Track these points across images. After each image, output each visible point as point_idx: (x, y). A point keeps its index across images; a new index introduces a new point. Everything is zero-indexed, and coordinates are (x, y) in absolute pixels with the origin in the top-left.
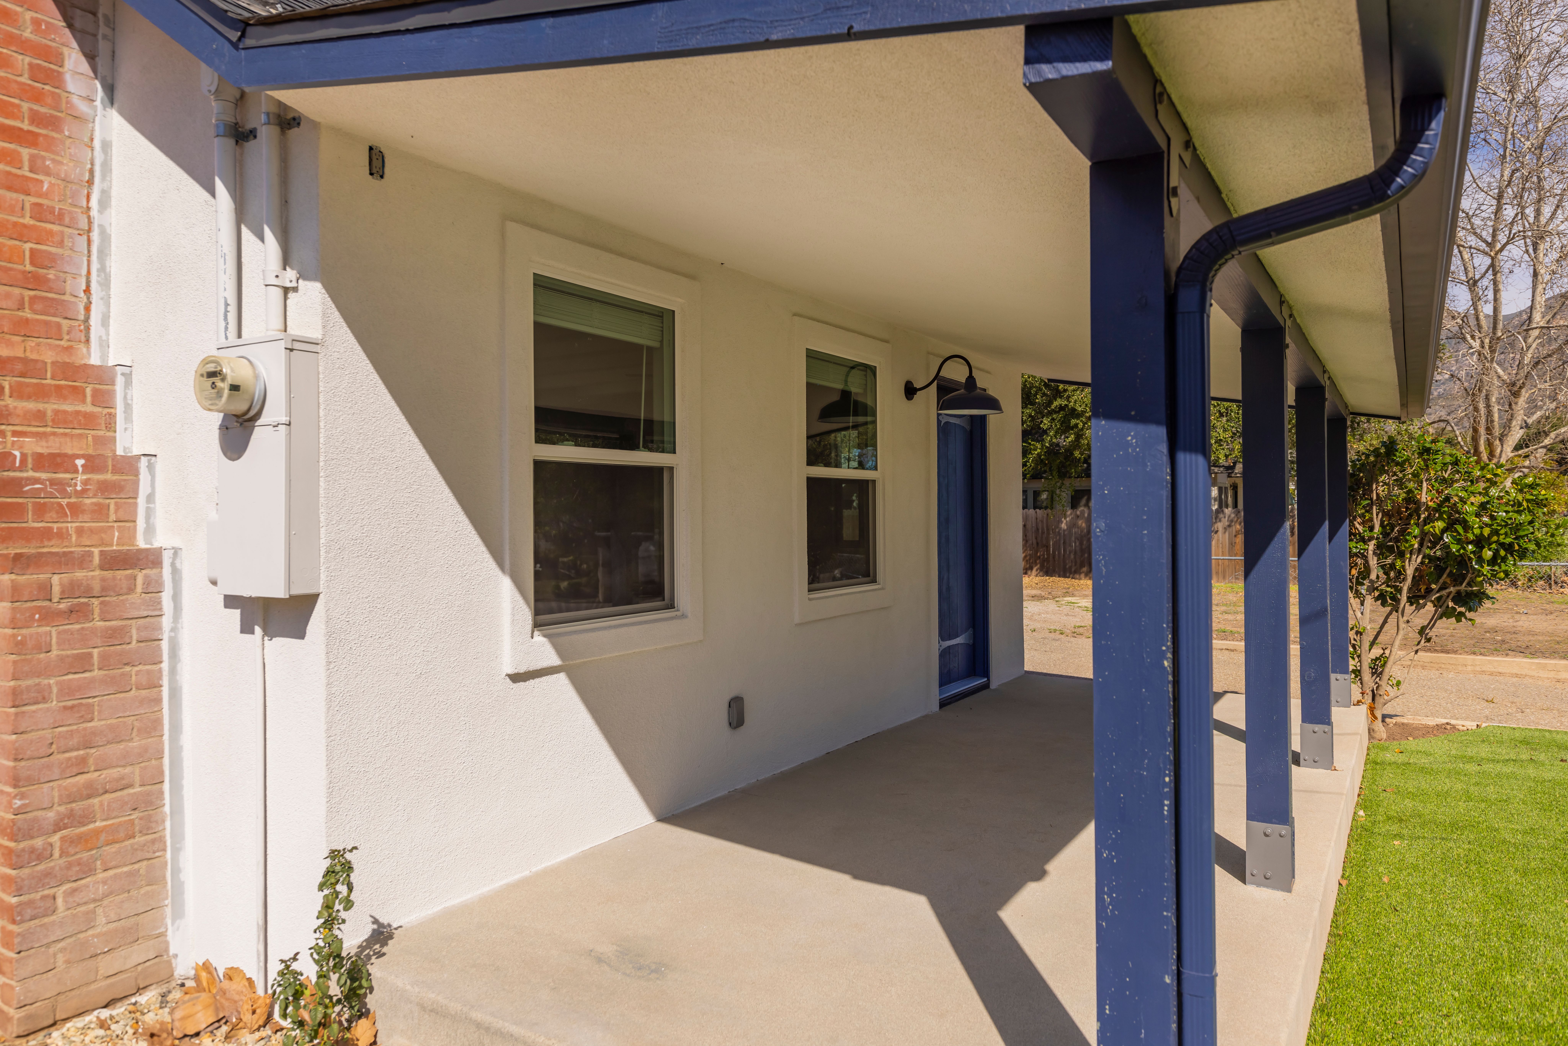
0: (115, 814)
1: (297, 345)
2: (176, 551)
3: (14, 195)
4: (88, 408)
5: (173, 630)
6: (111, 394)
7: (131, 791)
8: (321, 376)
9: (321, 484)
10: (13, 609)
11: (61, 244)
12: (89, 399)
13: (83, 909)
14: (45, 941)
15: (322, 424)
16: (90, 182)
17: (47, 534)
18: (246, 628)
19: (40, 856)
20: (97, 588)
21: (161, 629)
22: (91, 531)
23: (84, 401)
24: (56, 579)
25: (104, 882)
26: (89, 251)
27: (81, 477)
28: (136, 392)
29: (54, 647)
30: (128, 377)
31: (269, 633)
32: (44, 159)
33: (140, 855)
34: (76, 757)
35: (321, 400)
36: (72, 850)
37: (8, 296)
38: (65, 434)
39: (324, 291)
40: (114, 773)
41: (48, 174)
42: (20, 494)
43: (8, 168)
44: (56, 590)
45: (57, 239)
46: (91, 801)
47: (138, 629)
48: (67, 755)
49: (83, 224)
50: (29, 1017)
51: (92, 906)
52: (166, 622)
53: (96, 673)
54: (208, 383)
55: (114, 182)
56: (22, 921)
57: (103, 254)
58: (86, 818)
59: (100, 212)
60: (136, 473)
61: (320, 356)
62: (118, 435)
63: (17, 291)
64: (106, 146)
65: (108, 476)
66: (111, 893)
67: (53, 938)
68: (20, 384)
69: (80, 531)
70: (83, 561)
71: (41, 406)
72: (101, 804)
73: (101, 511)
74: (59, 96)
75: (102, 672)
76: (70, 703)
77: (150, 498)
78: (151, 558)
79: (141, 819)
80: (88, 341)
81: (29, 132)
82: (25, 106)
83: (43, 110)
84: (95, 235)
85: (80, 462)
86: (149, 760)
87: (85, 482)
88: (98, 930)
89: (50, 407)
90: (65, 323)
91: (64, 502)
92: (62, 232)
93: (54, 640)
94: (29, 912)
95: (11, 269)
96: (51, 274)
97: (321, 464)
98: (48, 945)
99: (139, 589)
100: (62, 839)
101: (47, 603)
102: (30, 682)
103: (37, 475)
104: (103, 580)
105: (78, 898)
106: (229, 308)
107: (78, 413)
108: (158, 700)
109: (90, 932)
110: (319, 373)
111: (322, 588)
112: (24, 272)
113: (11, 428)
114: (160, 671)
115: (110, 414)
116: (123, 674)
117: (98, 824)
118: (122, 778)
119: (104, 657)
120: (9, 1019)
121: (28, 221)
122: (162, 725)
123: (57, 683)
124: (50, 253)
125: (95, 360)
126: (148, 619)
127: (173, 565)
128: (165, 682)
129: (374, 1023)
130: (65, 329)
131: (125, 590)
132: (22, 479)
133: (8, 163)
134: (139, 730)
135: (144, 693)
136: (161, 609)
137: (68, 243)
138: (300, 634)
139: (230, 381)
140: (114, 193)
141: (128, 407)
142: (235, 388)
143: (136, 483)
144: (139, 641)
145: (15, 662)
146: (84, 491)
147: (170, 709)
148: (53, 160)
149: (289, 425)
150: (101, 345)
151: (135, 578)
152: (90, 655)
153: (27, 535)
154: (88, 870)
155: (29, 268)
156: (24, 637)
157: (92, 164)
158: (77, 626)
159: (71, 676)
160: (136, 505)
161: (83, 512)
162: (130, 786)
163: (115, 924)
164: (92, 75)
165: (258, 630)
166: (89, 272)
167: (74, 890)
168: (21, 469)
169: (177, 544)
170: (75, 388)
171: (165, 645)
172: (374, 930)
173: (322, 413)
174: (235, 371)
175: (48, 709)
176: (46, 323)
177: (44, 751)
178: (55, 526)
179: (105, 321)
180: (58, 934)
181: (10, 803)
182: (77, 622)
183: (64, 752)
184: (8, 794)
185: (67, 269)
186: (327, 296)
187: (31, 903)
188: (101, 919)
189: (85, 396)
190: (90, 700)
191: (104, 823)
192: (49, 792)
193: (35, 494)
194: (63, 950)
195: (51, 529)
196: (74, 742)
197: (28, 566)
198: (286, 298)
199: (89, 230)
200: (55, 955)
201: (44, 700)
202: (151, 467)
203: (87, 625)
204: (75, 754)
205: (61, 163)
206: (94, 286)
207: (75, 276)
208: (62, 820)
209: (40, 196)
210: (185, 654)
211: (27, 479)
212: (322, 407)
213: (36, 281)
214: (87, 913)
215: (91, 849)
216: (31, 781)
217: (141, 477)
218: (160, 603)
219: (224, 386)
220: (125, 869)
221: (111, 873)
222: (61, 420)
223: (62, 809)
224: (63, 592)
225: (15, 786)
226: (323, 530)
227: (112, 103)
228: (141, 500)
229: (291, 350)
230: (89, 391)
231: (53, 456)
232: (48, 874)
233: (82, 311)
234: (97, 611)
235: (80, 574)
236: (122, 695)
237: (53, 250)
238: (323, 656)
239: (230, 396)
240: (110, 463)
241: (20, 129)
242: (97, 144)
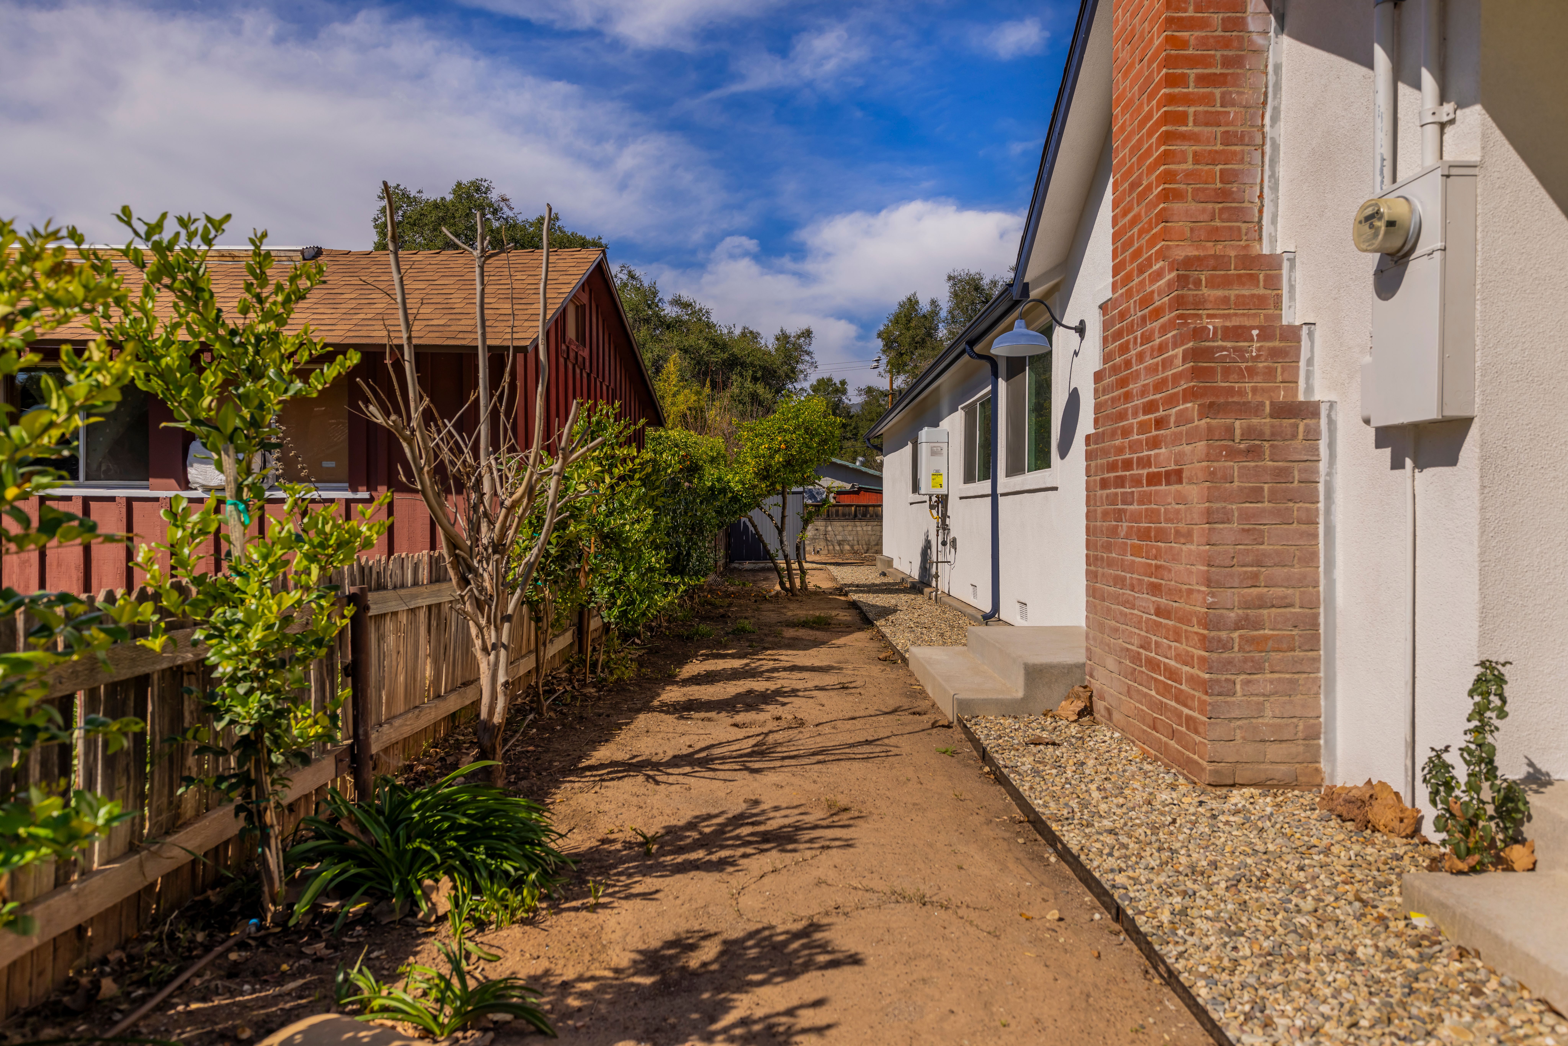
0: (1280, 626)
1: (1454, 171)
2: (1332, 404)
3: (1210, 129)
4: (1261, 291)
5: (1329, 474)
6: (1279, 277)
7: (1293, 610)
8: (1479, 199)
9: (1478, 307)
10: (1208, 445)
11: (1242, 161)
12: (1262, 284)
13: (1255, 699)
14: (1228, 716)
15: (1479, 247)
16: (1265, 103)
17: (1230, 391)
18: (1397, 464)
19: (1226, 646)
20: (1267, 431)
21: (1318, 472)
22: (1263, 390)
23: (1258, 286)
24: (1237, 424)
25: (1271, 682)
26: (1263, 162)
27: (1256, 345)
28: (1298, 274)
29: (1236, 479)
30: (1292, 261)
31: (1420, 465)
32: (1231, 93)
33: (1299, 668)
34: (1251, 572)
35: (1479, 222)
36: (1247, 648)
37: (1204, 210)
38: (1244, 315)
39: (1484, 112)
40: (1280, 591)
41: (1233, 105)
42: (1212, 360)
43: (1206, 109)
44: (1238, 432)
45: (1239, 157)
46: (1261, 611)
47: (1299, 471)
48: (1244, 569)
49: (1259, 141)
50: (1216, 772)
51: (1262, 699)
52: (1323, 466)
53: (1266, 504)
54: (1366, 227)
55: (1283, 98)
56: (1212, 695)
57: (1274, 162)
58: (1257, 625)
59: (1272, 126)
60: (1299, 341)
61: (1479, 178)
62: (1283, 312)
63: (1210, 206)
64: (1278, 68)
65: (1277, 344)
66: (1276, 693)
67: (1233, 715)
68: (1212, 276)
69: (1254, 390)
70: (1257, 410)
71: (1226, 293)
72: (1269, 616)
73: (1270, 373)
74: (1243, 37)
75: (1271, 505)
76: (1247, 527)
77: (1310, 362)
78: (1311, 409)
79: (1300, 636)
80: (1260, 239)
81: (1221, 74)
82: (1218, 54)
83: (1231, 53)
84: (1268, 148)
85: (1255, 332)
86: (1307, 587)
87: (1259, 349)
88: (1266, 721)
89: (1232, 293)
90: (1244, 226)
91: (1243, 365)
92: (1243, 151)
93: (1236, 474)
94: (1217, 689)
95: (1207, 189)
96: (1234, 188)
97: (1478, 287)
98: (1230, 720)
99: (1301, 436)
100: (1240, 636)
101: (1230, 443)
102: (1218, 505)
103: (1224, 344)
104: (1272, 426)
105: (1252, 689)
106: (1385, 163)
107: (1253, 296)
108: (1315, 536)
109: (1260, 720)
110: (1476, 196)
111: (1476, 411)
112: (1215, 189)
113: (1206, 312)
114: (1317, 509)
115: (1277, 295)
116: (1287, 509)
117: (1266, 631)
118: (1285, 597)
119: (1272, 492)
120: (1203, 769)
121: (1219, 147)
122: (1318, 558)
123: (1238, 509)
124: (1234, 170)
125: (1266, 251)
126: (1307, 463)
127: (1329, 416)
128: (1321, 520)
129: (1533, 852)
130: (1244, 231)
131: (1289, 436)
132: (1214, 347)
133: (1207, 104)
134: (1299, 559)
135: (1304, 527)
136: (1318, 455)
137: (1247, 159)
138: (1452, 461)
139: (1386, 218)
140: (1283, 107)
141: (1292, 288)
142: (1391, 224)
143: (1299, 349)
144: (1300, 482)
145: (1209, 488)
146: (1258, 356)
147: (1325, 544)
148: (1238, 93)
149: (1445, 250)
150: (1271, 242)
151: (1297, 426)
152: (1262, 489)
153: (1217, 391)
154: (1258, 669)
155: (1219, 185)
156: (1215, 468)
157: (1266, 87)
158: (1253, 464)
159: (1247, 505)
160: (1298, 367)
161: (1257, 374)
162: (1291, 605)
163: (1279, 720)
164: (1267, 11)
165: (1409, 462)
166: (1262, 180)
167: (1249, 682)
168: (1214, 339)
169: (1333, 398)
170: (1251, 275)
171: (1321, 487)
172: (1529, 773)
173: (1479, 235)
174: (1392, 208)
175: (1231, 529)
176: (1230, 228)
177: (1227, 562)
178: (1237, 385)
179: (1274, 221)
180: (1236, 713)
181: (1204, 599)
182: (1253, 461)
183: (1242, 566)
184: (1203, 592)
185: (1246, 181)
186: (1487, 116)
187: (1218, 681)
188: (1268, 713)
189: (1258, 281)
190: (1262, 527)
191: (1271, 632)
192: (1230, 597)
193: (1222, 359)
194: (1240, 727)
195: (1233, 387)
196: (1249, 559)
197: (1219, 412)
198: (1442, 133)
199: (1263, 144)
200: (1235, 729)
201: (1229, 521)
202: (1311, 334)
203: (1260, 464)
204: (1250, 569)
205: (1243, 93)
206: (1266, 190)
207: (1252, 185)
208: (1240, 621)
209: (1227, 125)
210: (1339, 497)
211: (1218, 347)
212: (1479, 229)
213: (1224, 195)
214: (1258, 703)
215: (1261, 652)
216: (1220, 585)
217: (1303, 343)
218: (1317, 449)
219: (1381, 224)
220: (1288, 676)
221: (1276, 676)
222: (1242, 302)
223: (1240, 612)
224: (1242, 435)
225: (1208, 586)
226: (1478, 354)
227: (1282, 30)
228: (1302, 364)
229: (1448, 176)
230: (1261, 277)
231: (1236, 328)
232: (1230, 662)
233: (1257, 214)
234: (1267, 453)
235: (1255, 421)
236: (1286, 526)
237: (1235, 167)
238: (1477, 480)
239: (1386, 233)
240: (1278, 332)
241: (1215, 74)
242: (1270, 69)
